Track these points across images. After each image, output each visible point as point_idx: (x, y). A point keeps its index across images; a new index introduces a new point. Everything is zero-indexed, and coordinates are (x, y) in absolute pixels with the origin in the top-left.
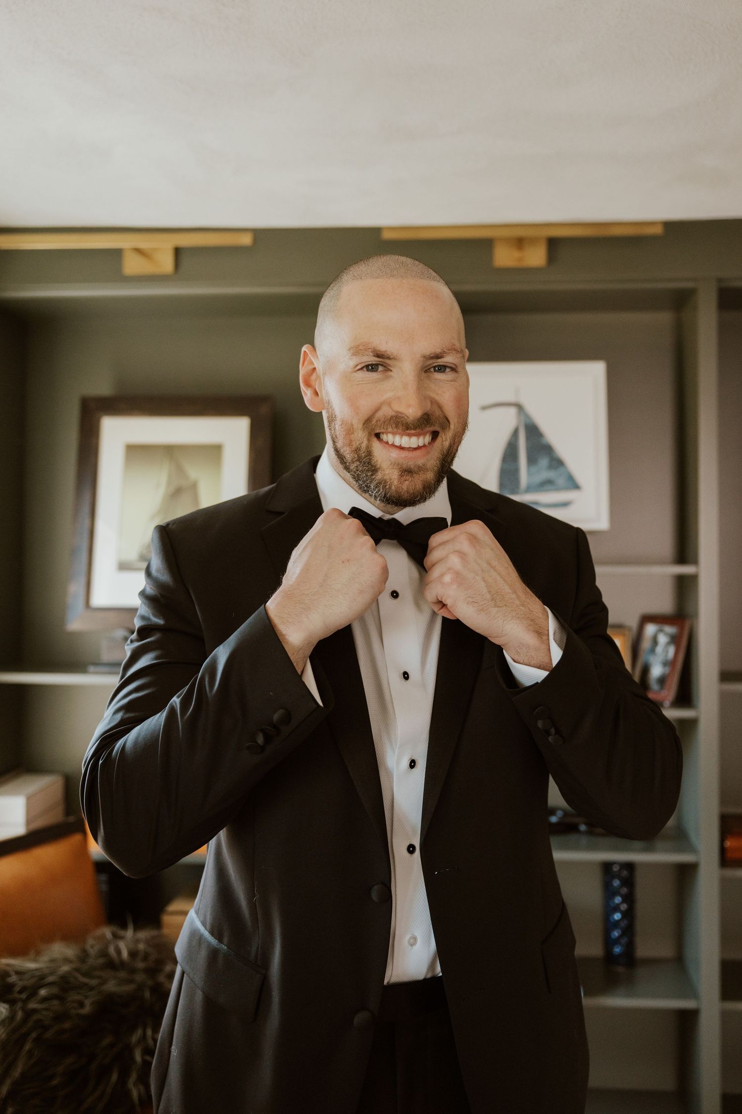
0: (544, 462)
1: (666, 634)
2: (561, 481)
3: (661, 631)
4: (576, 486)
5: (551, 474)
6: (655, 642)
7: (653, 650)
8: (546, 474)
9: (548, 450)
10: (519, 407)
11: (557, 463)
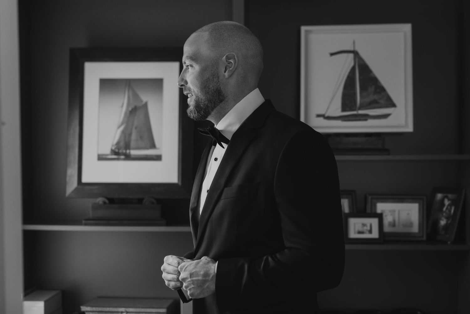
0: (372, 89)
1: (449, 200)
2: (382, 101)
3: (446, 197)
4: (393, 105)
5: (376, 97)
6: (443, 204)
7: (441, 210)
8: (372, 97)
9: (375, 81)
10: (355, 53)
11: (381, 90)
